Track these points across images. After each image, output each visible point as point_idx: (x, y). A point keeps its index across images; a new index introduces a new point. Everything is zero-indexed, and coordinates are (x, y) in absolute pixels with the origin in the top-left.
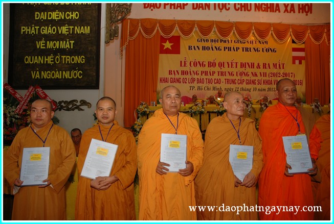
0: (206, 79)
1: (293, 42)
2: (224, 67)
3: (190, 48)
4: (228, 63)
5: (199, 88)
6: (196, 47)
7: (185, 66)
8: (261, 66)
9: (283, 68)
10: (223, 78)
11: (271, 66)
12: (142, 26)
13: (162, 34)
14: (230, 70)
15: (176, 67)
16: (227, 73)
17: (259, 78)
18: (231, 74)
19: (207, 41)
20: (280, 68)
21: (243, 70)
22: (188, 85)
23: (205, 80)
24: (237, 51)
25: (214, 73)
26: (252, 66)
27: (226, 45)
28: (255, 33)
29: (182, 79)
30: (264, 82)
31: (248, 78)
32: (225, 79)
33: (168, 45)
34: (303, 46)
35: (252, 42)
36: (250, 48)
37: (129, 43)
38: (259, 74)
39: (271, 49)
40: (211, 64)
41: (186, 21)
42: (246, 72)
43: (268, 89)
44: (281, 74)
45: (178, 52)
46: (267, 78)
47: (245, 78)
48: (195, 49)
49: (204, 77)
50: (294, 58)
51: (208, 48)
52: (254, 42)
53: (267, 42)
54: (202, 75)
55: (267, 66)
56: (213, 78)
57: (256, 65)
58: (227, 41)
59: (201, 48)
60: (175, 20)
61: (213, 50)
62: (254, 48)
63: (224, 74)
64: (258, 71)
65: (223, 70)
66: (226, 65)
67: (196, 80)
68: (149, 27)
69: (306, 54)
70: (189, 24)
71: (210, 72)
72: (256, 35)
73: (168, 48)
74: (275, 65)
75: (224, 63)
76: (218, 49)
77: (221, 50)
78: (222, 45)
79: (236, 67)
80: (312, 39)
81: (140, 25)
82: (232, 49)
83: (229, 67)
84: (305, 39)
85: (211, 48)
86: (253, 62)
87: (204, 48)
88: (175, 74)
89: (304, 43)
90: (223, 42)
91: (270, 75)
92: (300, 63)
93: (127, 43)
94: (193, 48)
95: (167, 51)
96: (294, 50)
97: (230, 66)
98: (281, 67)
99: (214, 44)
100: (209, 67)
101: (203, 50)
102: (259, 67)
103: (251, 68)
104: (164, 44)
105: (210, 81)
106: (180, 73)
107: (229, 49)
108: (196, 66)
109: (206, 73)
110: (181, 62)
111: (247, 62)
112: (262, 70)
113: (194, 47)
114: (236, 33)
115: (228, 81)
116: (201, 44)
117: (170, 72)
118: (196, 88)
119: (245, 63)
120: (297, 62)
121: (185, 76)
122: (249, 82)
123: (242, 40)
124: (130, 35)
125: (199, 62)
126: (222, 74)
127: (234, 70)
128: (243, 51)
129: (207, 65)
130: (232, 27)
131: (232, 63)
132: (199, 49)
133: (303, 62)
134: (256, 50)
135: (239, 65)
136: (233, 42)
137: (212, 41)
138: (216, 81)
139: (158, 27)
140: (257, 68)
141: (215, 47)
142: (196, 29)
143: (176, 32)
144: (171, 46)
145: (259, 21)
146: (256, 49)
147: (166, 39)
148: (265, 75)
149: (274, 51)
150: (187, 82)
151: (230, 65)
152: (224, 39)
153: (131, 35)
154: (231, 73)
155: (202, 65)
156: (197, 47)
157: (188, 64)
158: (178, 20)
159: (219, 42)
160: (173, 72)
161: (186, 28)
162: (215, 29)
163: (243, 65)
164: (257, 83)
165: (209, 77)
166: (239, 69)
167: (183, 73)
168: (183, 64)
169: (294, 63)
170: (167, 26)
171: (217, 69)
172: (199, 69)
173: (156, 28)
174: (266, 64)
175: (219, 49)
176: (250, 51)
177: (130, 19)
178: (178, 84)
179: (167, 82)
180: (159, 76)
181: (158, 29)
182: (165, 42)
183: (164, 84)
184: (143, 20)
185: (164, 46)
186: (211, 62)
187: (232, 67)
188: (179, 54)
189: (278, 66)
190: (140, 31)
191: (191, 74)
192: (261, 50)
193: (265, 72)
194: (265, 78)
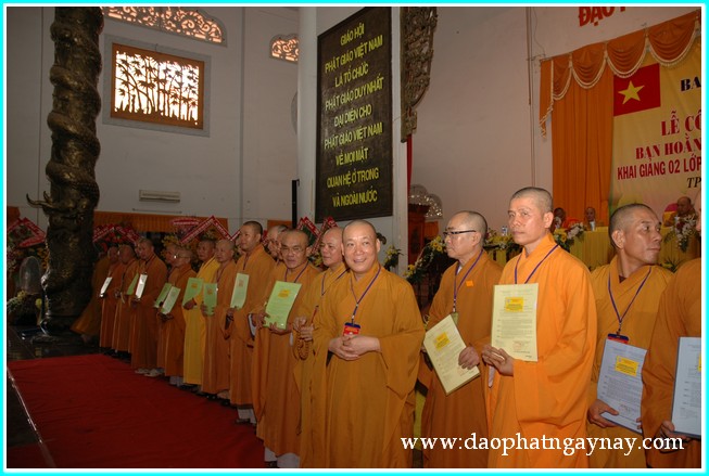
3: (685, 85)
7: (673, 132)
12: (576, 65)
13: (617, 72)
15: (652, 137)
22: (682, 177)
29: (667, 164)
37: (554, 106)
41: (671, 22)
45: (656, 103)
60: (643, 31)
68: (588, 64)
70: (679, 27)
73: (632, 100)
81: (571, 64)
88: (650, 155)
94: (691, 83)
95: (633, 106)
104: (622, 92)
106: (662, 150)
110: (664, 124)
113: (695, 80)
121: (674, 156)
124: (555, 91)
139: (607, 59)
143: (648, 56)
147: (627, 81)
150: (681, 168)
157: (681, 126)
158: (651, 28)
160: (645, 152)
161: (669, 41)
167: (670, 149)
168: (669, 128)
170: (623, 50)
173: (605, 61)
177: (554, 58)
178: (658, 177)
179: (633, 175)
180: (617, 165)
181: (607, 64)
182: (626, 88)
183: (627, 181)
184: (576, 54)
185: (623, 96)
188: (659, 105)
190: (573, 77)
191: (690, 149)
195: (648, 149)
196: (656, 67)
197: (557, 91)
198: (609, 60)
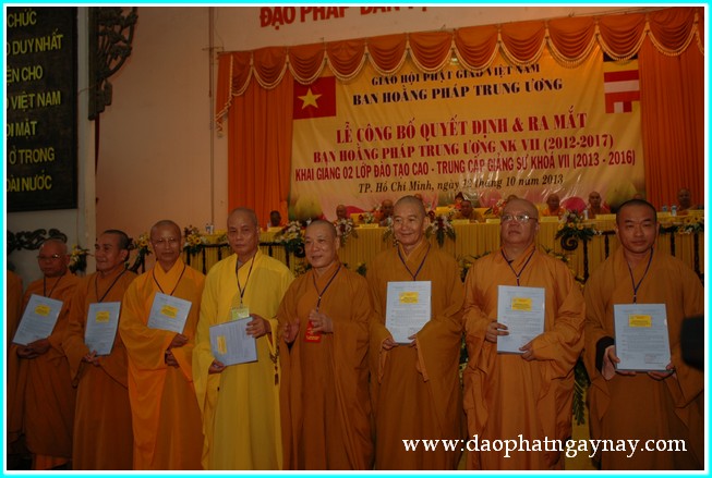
0: (395, 165)
1: (607, 58)
2: (433, 135)
3: (357, 100)
4: (442, 125)
5: (380, 187)
6: (370, 98)
7: (347, 141)
8: (526, 126)
9: (582, 125)
10: (432, 161)
11: (551, 122)
12: (256, 63)
13: (299, 79)
14: (450, 140)
15: (326, 145)
16: (442, 150)
17: (520, 153)
18: (451, 150)
19: (394, 79)
20: (573, 126)
21: (480, 137)
22: (354, 183)
23: (392, 168)
24: (463, 95)
25: (411, 150)
26: (502, 126)
27: (438, 84)
28: (505, 49)
29: (341, 169)
30: (533, 163)
31: (493, 156)
32: (439, 163)
34: (633, 66)
35: (499, 71)
36: (495, 86)
37: (232, 102)
38: (519, 145)
39: (547, 82)
40: (405, 132)
41: (346, 42)
42: (486, 142)
43: (545, 177)
44: (578, 140)
45: (332, 113)
46: (541, 153)
47: (485, 156)
48: (368, 102)
49: (390, 160)
50: (611, 99)
51: (396, 97)
52: (505, 70)
53: (536, 67)
54: (384, 157)
55: (539, 123)
56: (410, 161)
57: (511, 123)
58: (439, 76)
59: (380, 98)
60: (323, 43)
61: (407, 99)
62: (505, 85)
63: (435, 150)
64: (516, 137)
65: (433, 141)
66: (438, 130)
67: (373, 169)
68: (269, 65)
69: (642, 85)
70: (352, 48)
71: (402, 149)
72: (507, 53)
73: (310, 106)
74: (560, 121)
75: (432, 125)
77: (425, 97)
78: (428, 86)
79: (463, 133)
80: (657, 44)
81: (252, 62)
82: (451, 92)
83: (445, 134)
84: (636, 49)
85: (402, 95)
86: (503, 118)
87: (387, 97)
88: (326, 160)
89: (635, 57)
90: (429, 80)
91: (548, 144)
92: (627, 108)
93: (228, 104)
94: (362, 99)
95: (310, 113)
96: (610, 77)
97: (448, 131)
98: (577, 121)
99: (409, 87)
100: (399, 137)
101: (385, 101)
102: (518, 127)
103: (500, 131)
104: (302, 98)
105: (404, 170)
106: (338, 157)
107: (446, 93)
108: (372, 138)
109: (394, 153)
110: (339, 132)
111: (487, 118)
112: (528, 134)
113: (366, 97)
114: (458, 54)
115: (444, 166)
116: (380, 90)
118: (374, 187)
119: (484, 122)
120: (619, 106)
121: (348, 163)
122: (495, 166)
123: (474, 70)
124: (234, 87)
125: (377, 129)
126: (431, 151)
127: (458, 140)
128: (478, 93)
129: (395, 134)
131: (452, 124)
132: (376, 101)
133: (636, 105)
135: (469, 128)
136: (453, 75)
137: (404, 79)
138: (416, 169)
139: (288, 65)
140: (514, 130)
141: (413, 92)
142: (367, 56)
143: (326, 69)
146: (510, 87)
147: (306, 87)
148: (535, 144)
149: (556, 85)
150: (354, 174)
151: (449, 129)
152: (431, 71)
154: (450, 147)
155: (385, 135)
156: (373, 96)
157: (353, 136)
158: (329, 44)
159: (421, 79)
160: (322, 157)
161: (345, 57)
162: (408, 51)
163: (478, 127)
164: (516, 165)
165: (401, 160)
166: (471, 137)
167: (344, 156)
168: (343, 137)
169: (610, 109)
170: (306, 59)
171: (417, 141)
172: (378, 145)
173: (285, 65)
174: (536, 119)
175: (421, 96)
176: (496, 92)
177: (234, 53)
178: (334, 181)
179: (310, 177)
180: (295, 167)
181: (288, 68)
182: (305, 94)
183: (305, 183)
184: (257, 53)
185: (303, 102)
186: (404, 127)
187: (452, 133)
188: (334, 114)
189: (567, 119)
190: (253, 75)
191: (361, 159)
192: (523, 88)
193: (534, 138)
194: (536, 153)
196: (332, 80)
197: (237, 86)
198: (290, 65)
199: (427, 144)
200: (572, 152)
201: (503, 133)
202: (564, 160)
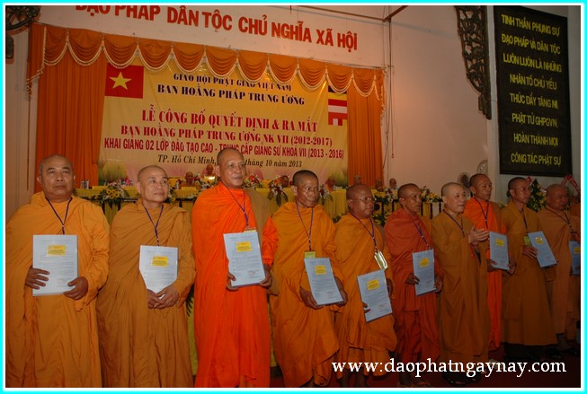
0: (188, 143)
1: (330, 90)
2: (218, 124)
3: (160, 89)
4: (225, 117)
5: (175, 159)
6: (171, 88)
7: (151, 119)
8: (280, 126)
9: (315, 130)
10: (216, 143)
11: (296, 126)
12: (72, 41)
13: (111, 61)
14: (229, 129)
15: (135, 120)
16: (224, 135)
17: (276, 144)
18: (230, 136)
19: (191, 78)
20: (309, 130)
21: (250, 130)
22: (155, 154)
23: (186, 145)
24: (241, 98)
25: (201, 133)
26: (266, 124)
27: (223, 87)
28: (271, 72)
29: (145, 142)
30: (284, 151)
31: (259, 144)
32: (221, 145)
33: (120, 81)
34: (343, 98)
35: (265, 86)
36: (263, 95)
37: (45, 70)
38: (275, 139)
39: (295, 98)
40: (197, 119)
41: (156, 41)
42: (254, 134)
43: (291, 162)
44: (311, 139)
45: (140, 95)
46: (289, 145)
47: (253, 143)
48: (169, 92)
49: (183, 140)
50: (332, 116)
51: (192, 91)
52: (270, 86)
53: (289, 88)
54: (180, 136)
55: (289, 125)
56: (200, 141)
57: (271, 123)
58: (225, 81)
59: (180, 90)
60: (135, 38)
61: (200, 94)
62: (269, 96)
63: (218, 135)
64: (274, 133)
65: (217, 129)
66: (222, 121)
67: (170, 145)
68: (85, 45)
69: (348, 111)
70: (160, 47)
71: (194, 132)
72: (273, 75)
73: (120, 87)
74: (301, 125)
75: (218, 117)
76: (210, 93)
77: (214, 95)
78: (217, 87)
79: (239, 125)
80: (357, 88)
81: (67, 39)
82: (233, 94)
83: (226, 125)
84: (347, 87)
85: (196, 91)
86: (266, 118)
87: (185, 91)
88: (132, 133)
89: (345, 93)
90: (217, 83)
91: (294, 140)
92: (340, 123)
93: (40, 71)
94: (165, 88)
95: (119, 92)
96: (332, 102)
97: (229, 123)
98: (312, 128)
99: (203, 85)
100: (192, 122)
101: (183, 93)
102: (276, 126)
103: (264, 127)
104: (113, 79)
105: (193, 148)
106: (142, 131)
107: (229, 95)
108: (171, 119)
109: (188, 134)
110: (144, 112)
111: (256, 117)
112: (281, 132)
113: (168, 87)
114: (240, 68)
116: (180, 84)
117: (124, 130)
118: (170, 159)
119: (254, 119)
120: (336, 121)
121: (150, 138)
122: (259, 151)
123: (250, 81)
124: (47, 57)
125: (176, 114)
126: (216, 135)
127: (236, 130)
128: (251, 99)
129: (189, 119)
130: (234, 57)
131: (232, 118)
132: (176, 91)
133: (344, 121)
134: (273, 99)
135: (243, 122)
136: (235, 83)
137: (199, 79)
138: (204, 148)
139: (102, 48)
140: (273, 128)
141: (205, 90)
142: (172, 56)
143: (136, 59)
144: (127, 83)
145: (277, 53)
146: (272, 97)
147: (118, 71)
148: (285, 139)
149: (300, 102)
150: (154, 147)
151: (229, 121)
152: (220, 77)
153: (50, 56)
154: (230, 134)
155: (182, 119)
156: (174, 87)
157: (156, 116)
158: (141, 39)
159: (212, 81)
160: (128, 130)
161: (154, 53)
162: (204, 59)
163: (250, 123)
164: (273, 152)
165: (192, 140)
166: (244, 129)
167: (147, 131)
168: (147, 116)
169: (331, 122)
170: (121, 48)
171: (207, 127)
172: (176, 126)
173: (100, 49)
174: (287, 122)
176: (263, 99)
177: (47, 26)
178: (137, 151)
179: (118, 146)
180: (104, 135)
181: (103, 51)
182: (116, 76)
183: (113, 150)
184: (74, 32)
185: (114, 82)
186: (196, 116)
187: (232, 125)
188: (142, 97)
189: (306, 126)
190: (68, 50)
191: (161, 135)
192: (280, 100)
193: (285, 135)
194: (285, 145)
195: (131, 128)
196: (141, 69)
198: (105, 49)
199: (214, 130)
200: (307, 147)
201: (266, 129)
202: (303, 152)
